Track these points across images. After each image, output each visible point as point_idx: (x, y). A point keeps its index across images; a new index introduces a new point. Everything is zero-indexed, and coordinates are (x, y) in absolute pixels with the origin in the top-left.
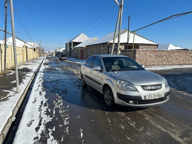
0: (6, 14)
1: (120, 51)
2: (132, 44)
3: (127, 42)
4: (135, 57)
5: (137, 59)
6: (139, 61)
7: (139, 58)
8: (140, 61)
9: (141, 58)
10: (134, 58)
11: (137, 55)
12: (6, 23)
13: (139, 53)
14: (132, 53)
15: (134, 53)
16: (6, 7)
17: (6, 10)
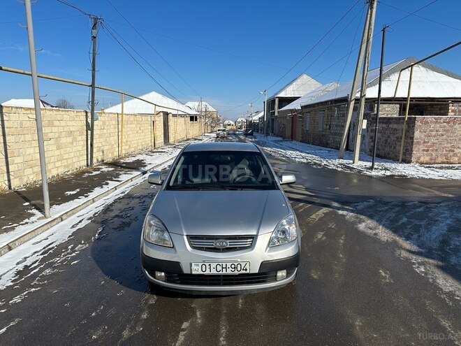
0: (94, 50)
1: (365, 121)
2: (405, 99)
3: (377, 96)
4: (412, 138)
5: (418, 143)
6: (424, 150)
7: (424, 142)
8: (428, 151)
9: (433, 140)
10: (409, 141)
11: (417, 134)
12: (94, 69)
13: (424, 127)
14: (405, 126)
15: (409, 127)
16: (95, 37)
17: (94, 44)
